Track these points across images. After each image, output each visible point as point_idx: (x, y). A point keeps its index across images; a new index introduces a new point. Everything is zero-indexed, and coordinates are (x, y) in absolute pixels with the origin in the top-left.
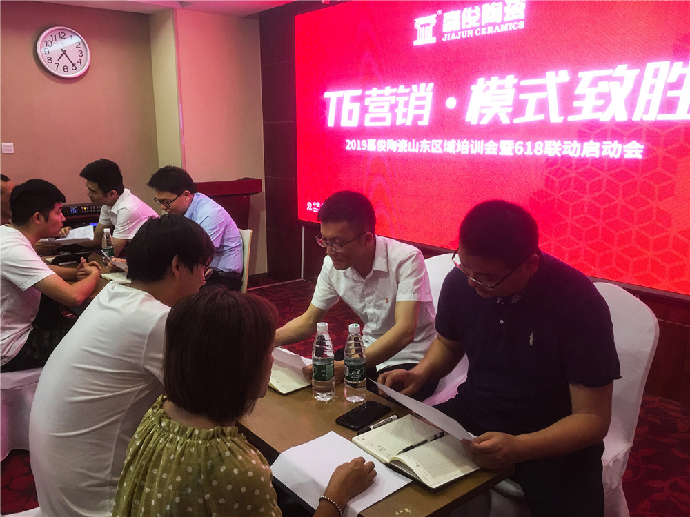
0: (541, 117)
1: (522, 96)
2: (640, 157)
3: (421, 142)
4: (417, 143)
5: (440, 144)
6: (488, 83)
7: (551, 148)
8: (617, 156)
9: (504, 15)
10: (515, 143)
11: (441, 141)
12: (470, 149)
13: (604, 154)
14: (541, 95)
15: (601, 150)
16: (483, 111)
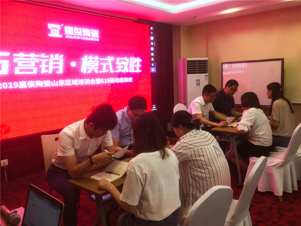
0: (108, 71)
1: (101, 64)
2: (132, 81)
3: (59, 81)
4: (57, 82)
5: (70, 81)
6: (88, 58)
7: (112, 80)
8: (127, 82)
9: (91, 35)
10: (101, 79)
11: (70, 80)
12: (84, 83)
13: (125, 81)
14: (107, 64)
15: (124, 80)
16: (88, 68)
